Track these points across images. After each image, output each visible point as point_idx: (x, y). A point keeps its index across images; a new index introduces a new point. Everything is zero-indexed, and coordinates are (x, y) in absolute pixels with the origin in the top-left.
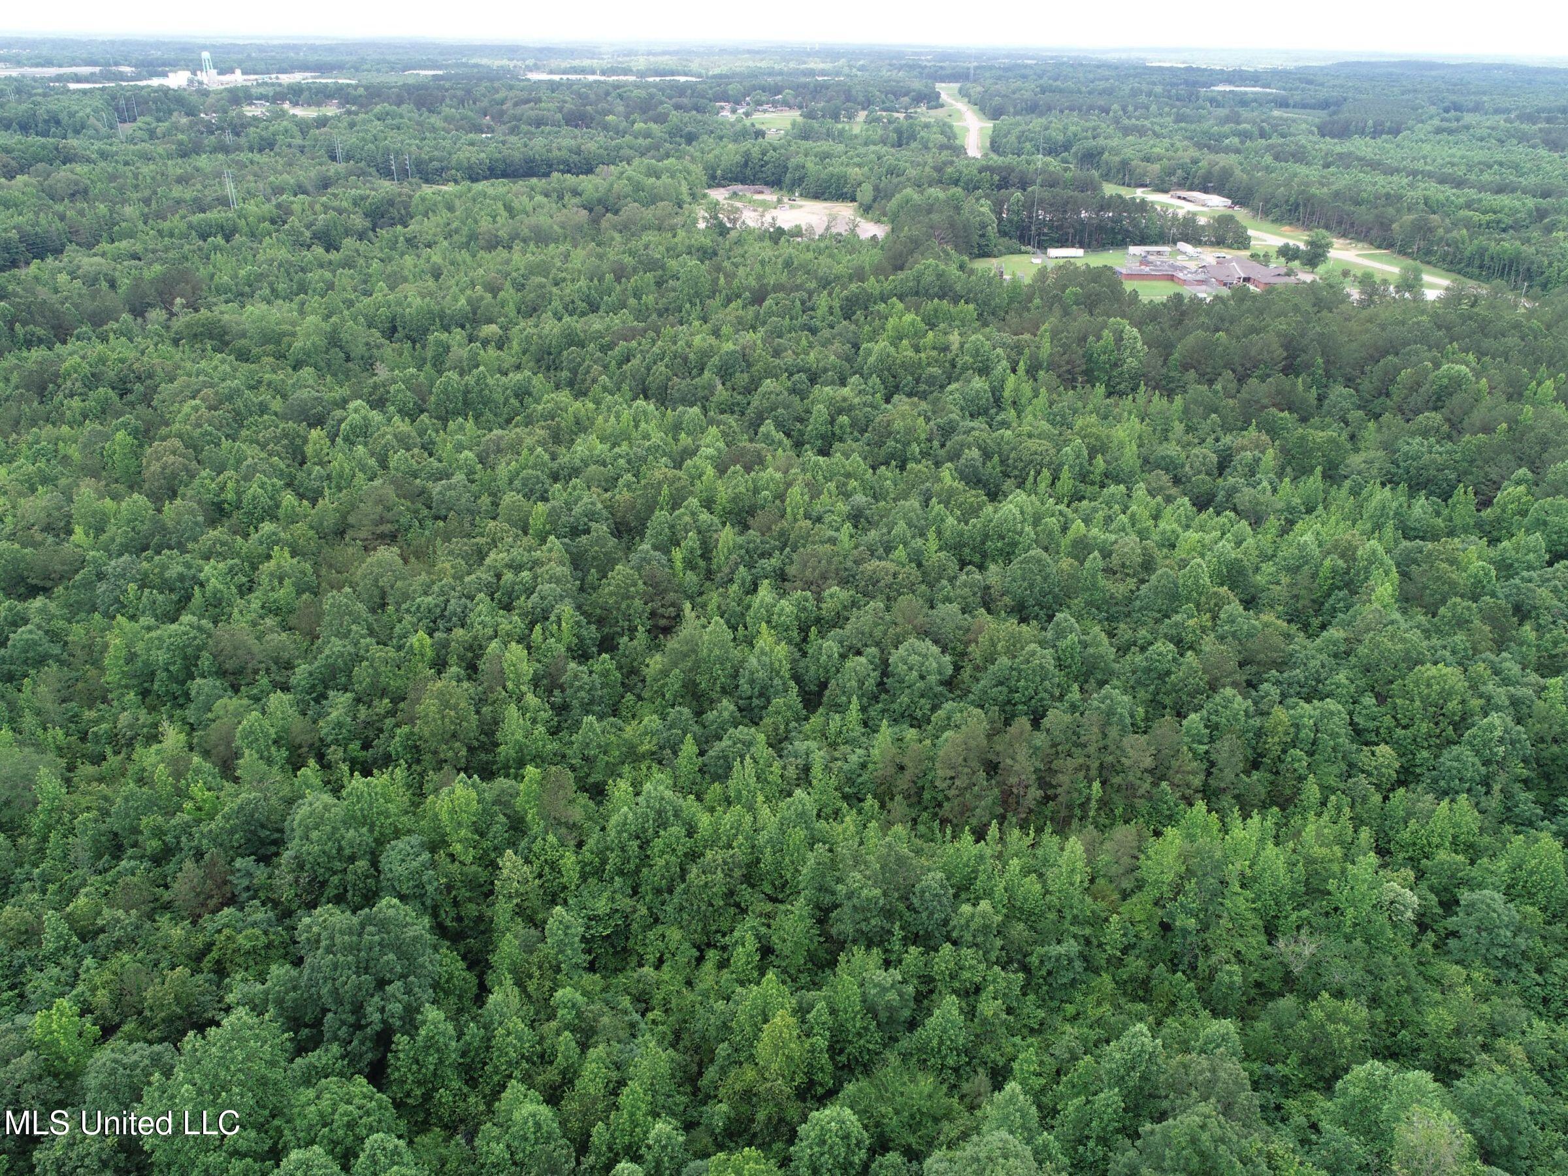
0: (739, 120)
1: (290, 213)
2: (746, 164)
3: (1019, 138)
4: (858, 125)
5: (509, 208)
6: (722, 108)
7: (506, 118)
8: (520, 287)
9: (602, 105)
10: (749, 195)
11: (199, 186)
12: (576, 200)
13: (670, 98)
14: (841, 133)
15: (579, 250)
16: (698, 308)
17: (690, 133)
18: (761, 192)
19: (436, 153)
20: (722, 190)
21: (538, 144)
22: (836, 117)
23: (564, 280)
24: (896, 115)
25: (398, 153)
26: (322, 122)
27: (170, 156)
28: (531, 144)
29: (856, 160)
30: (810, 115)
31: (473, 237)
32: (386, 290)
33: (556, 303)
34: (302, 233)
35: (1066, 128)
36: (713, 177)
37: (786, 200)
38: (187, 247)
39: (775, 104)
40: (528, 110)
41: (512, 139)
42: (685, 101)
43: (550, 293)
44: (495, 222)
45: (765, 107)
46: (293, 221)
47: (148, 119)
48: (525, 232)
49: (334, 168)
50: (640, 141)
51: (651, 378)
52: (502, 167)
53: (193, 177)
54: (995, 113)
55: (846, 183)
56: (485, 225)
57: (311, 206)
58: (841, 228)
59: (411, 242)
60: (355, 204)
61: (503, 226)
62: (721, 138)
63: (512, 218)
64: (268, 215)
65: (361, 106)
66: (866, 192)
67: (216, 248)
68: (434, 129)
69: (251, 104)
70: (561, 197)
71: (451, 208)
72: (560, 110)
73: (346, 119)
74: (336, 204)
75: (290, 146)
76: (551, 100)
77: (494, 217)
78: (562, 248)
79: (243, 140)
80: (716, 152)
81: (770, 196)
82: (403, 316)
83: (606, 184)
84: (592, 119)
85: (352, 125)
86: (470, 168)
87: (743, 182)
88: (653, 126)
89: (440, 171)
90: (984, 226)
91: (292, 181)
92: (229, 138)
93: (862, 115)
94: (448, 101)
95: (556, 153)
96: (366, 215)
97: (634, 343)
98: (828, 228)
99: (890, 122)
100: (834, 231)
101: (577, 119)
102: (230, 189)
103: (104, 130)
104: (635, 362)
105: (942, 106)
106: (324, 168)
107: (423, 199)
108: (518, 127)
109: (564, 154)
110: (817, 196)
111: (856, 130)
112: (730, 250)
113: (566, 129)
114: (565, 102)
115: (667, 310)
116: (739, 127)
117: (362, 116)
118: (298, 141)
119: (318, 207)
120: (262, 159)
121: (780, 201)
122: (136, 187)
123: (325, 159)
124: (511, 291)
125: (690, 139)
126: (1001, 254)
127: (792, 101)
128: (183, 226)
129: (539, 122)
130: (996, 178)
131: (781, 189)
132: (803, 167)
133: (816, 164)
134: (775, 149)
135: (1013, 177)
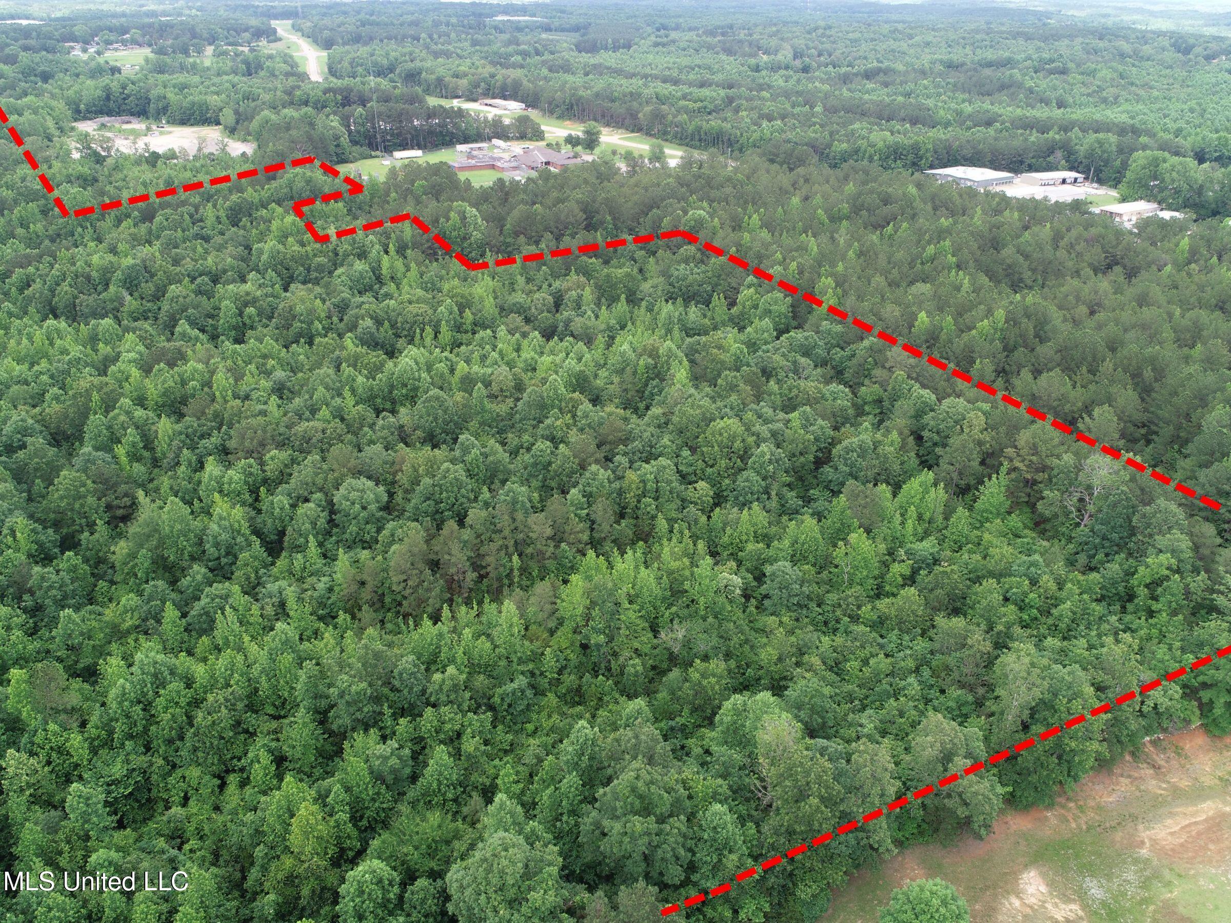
0: (92, 59)
2: (108, 98)
3: (351, 63)
4: (208, 58)
6: (72, 48)
10: (117, 125)
13: (16, 40)
14: (194, 66)
16: (90, 230)
17: (44, 72)
18: (129, 122)
20: (89, 122)
22: (186, 52)
24: (241, 48)
29: (213, 89)
30: (161, 52)
35: (387, 54)
36: (78, 111)
37: (154, 127)
39: (124, 43)
42: (32, 42)
45: (115, 46)
51: (56, 299)
54: (327, 44)
55: (208, 109)
58: (212, 149)
62: (77, 75)
66: (228, 116)
80: (75, 88)
81: (138, 125)
87: (109, 113)
90: (337, 138)
93: (210, 50)
97: (31, 269)
98: (200, 149)
99: (236, 55)
100: (206, 151)
104: (36, 286)
105: (280, 40)
110: (183, 122)
111: (207, 63)
112: (110, 175)
115: (59, 235)
116: (93, 64)
121: (148, 129)
125: (46, 77)
126: (355, 160)
130: (339, 97)
131: (148, 118)
132: (165, 98)
133: (176, 94)
134: (133, 83)
135: (352, 96)
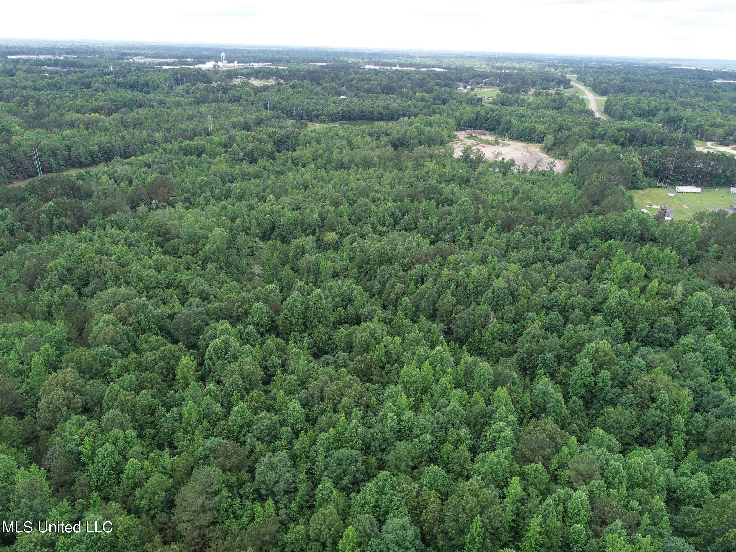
0: (469, 93)
1: (234, 141)
2: (477, 118)
3: (623, 107)
4: (530, 96)
5: (350, 144)
6: (459, 85)
7: (353, 88)
8: (352, 203)
9: (401, 83)
10: (478, 136)
11: (197, 122)
12: (387, 139)
13: (434, 80)
14: (523, 101)
15: (387, 173)
16: (466, 230)
17: (444, 99)
18: (485, 135)
19: (316, 107)
20: (463, 132)
21: (368, 104)
22: (518, 91)
23: (379, 199)
24: (550, 91)
25: (298, 106)
26: (265, 88)
27: (190, 104)
28: (364, 103)
29: (541, 119)
30: (504, 91)
31: (329, 161)
32: (274, 201)
33: (374, 218)
34: (239, 153)
35: (649, 103)
36: (459, 125)
37: (499, 140)
38: (175, 161)
39: (485, 84)
40: (364, 85)
41: (356, 100)
42: (440, 81)
43: (370, 209)
44: (342, 153)
45: (481, 85)
46: (235, 147)
47: (188, 84)
48: (358, 160)
49: (266, 113)
50: (419, 103)
51: (440, 303)
52: (349, 115)
53: (195, 117)
54: (603, 92)
55: (535, 132)
56: (336, 155)
57: (247, 138)
58: (543, 167)
59: (295, 162)
60: (270, 136)
61: (346, 156)
62: (460, 102)
63: (352, 150)
64: (223, 142)
65: (286, 80)
66: (549, 141)
67: (190, 163)
68: (317, 94)
69: (237, 78)
70: (378, 137)
71: (319, 142)
72: (380, 85)
73: (277, 87)
74: (260, 136)
75: (247, 101)
76: (375, 79)
77: (341, 149)
78: (378, 172)
79: (227, 96)
80: (460, 111)
81: (491, 138)
82: (279, 221)
83: (403, 130)
84: (395, 90)
85: (279, 90)
86: (332, 115)
87: (475, 127)
88: (426, 95)
89: (317, 116)
90: (635, 170)
91: (243, 120)
92: (220, 95)
93: (532, 91)
94: (326, 79)
95: (376, 109)
96: (275, 143)
97: (427, 266)
98: (536, 166)
99: (547, 95)
100: (540, 168)
101: (387, 90)
102: (211, 124)
103: (167, 89)
104: (428, 284)
105: (572, 87)
106: (261, 113)
107: (305, 136)
108: (358, 93)
109: (381, 109)
110: (517, 139)
111: (531, 99)
112: (478, 178)
113: (382, 96)
114: (382, 81)
115: (445, 228)
116: (469, 96)
117: (284, 86)
118: (252, 98)
119: (250, 138)
120: (232, 107)
121: (496, 141)
122: (167, 121)
123: (262, 108)
124: (347, 206)
125: (444, 102)
126: (645, 188)
127: (495, 83)
128: (177, 148)
129: (369, 91)
130: (628, 135)
131: (495, 133)
132: (510, 122)
133: (517, 121)
134: (493, 111)
135: (639, 136)
